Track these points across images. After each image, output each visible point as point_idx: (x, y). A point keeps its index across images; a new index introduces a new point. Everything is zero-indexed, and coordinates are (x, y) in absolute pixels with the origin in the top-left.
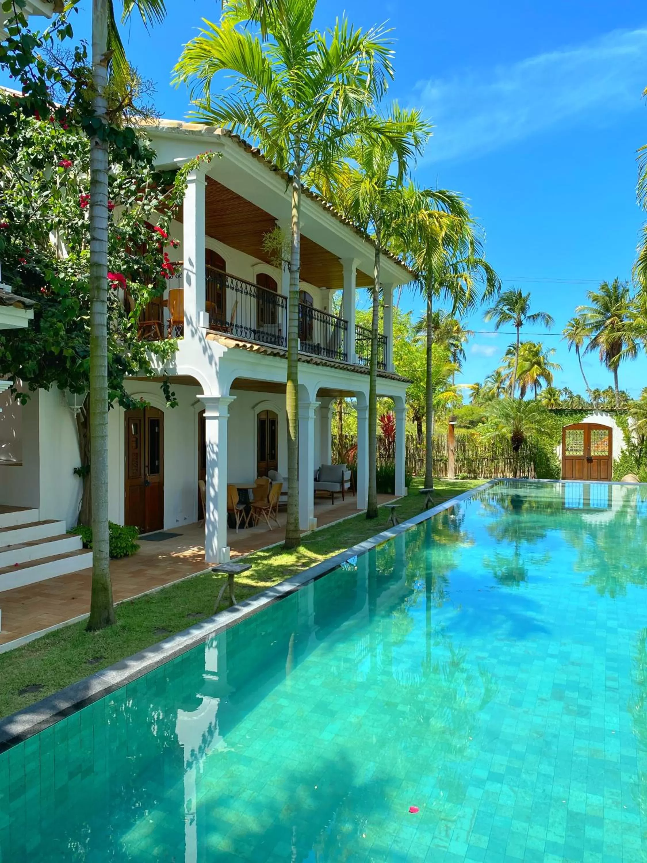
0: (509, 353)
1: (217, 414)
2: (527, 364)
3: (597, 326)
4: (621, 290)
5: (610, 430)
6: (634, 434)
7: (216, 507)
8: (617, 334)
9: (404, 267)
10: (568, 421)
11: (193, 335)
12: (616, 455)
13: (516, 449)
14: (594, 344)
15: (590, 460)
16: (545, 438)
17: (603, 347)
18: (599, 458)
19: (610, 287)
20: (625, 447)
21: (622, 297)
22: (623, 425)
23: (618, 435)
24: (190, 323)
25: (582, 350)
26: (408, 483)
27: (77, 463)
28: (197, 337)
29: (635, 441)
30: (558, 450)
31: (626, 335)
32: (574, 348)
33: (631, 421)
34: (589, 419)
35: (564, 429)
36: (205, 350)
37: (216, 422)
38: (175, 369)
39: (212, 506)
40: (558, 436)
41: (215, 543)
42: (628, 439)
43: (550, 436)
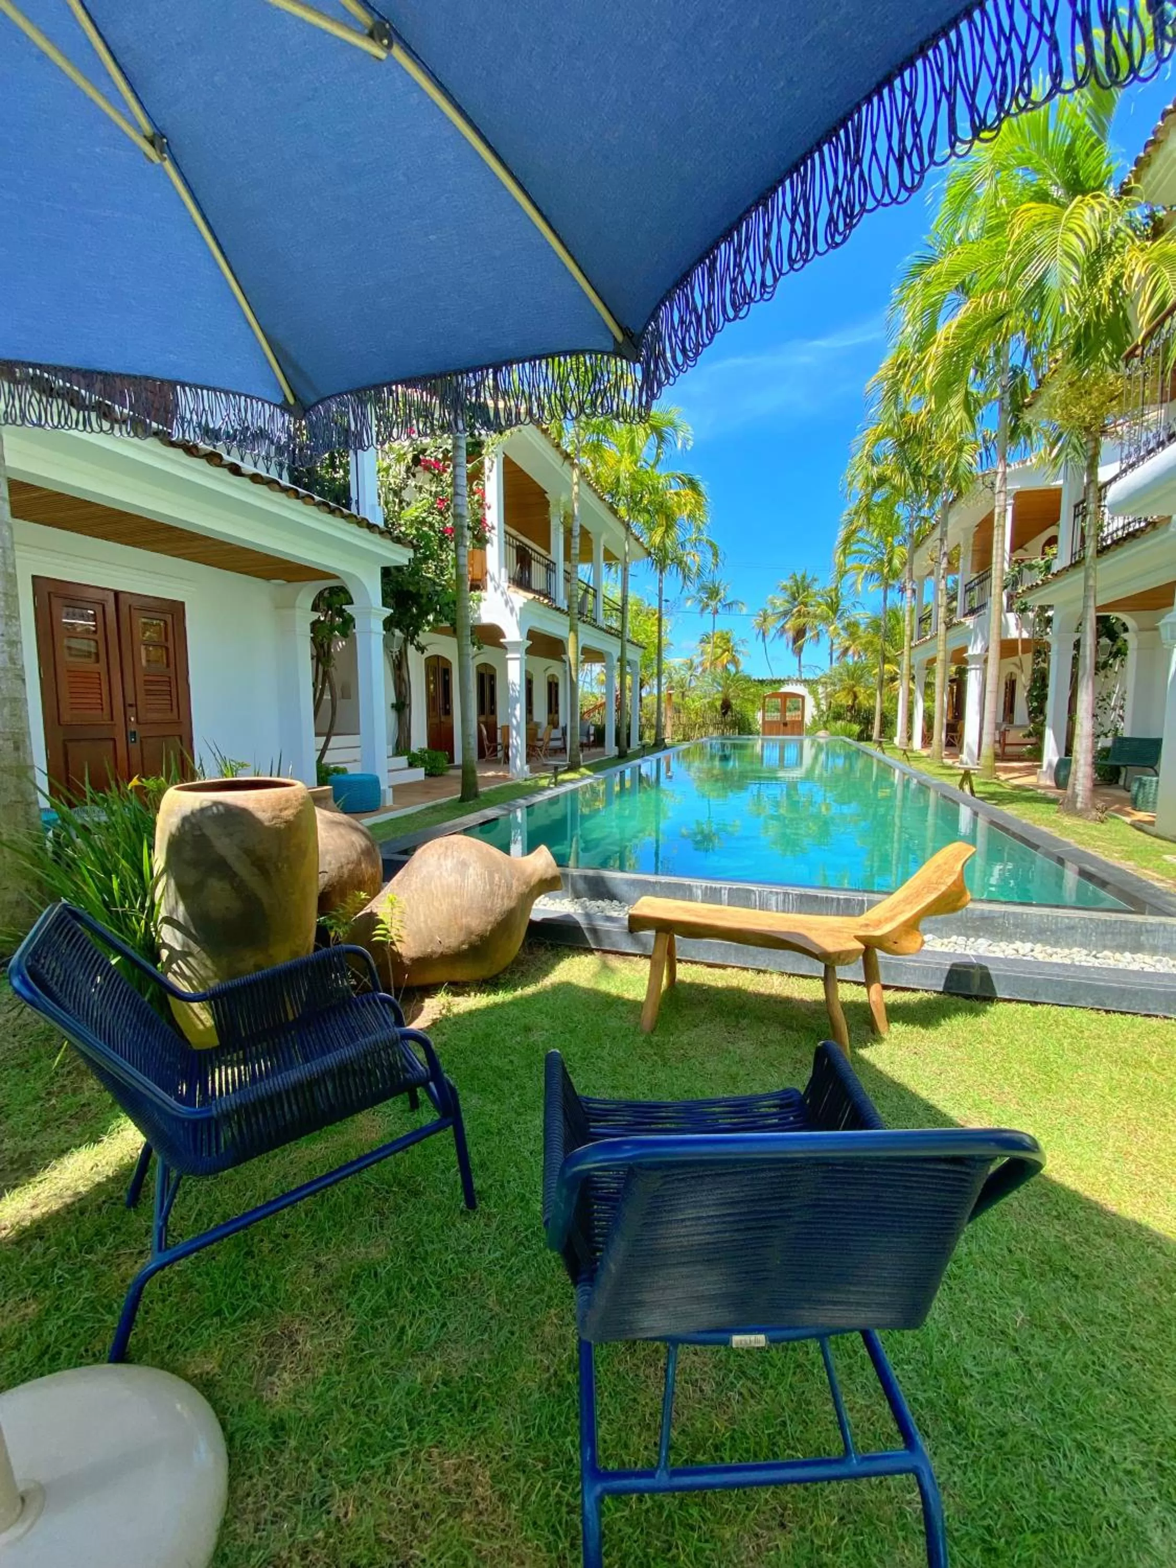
0: (702, 641)
1: (518, 656)
2: (719, 651)
3: (785, 614)
4: (808, 581)
5: (803, 698)
6: (823, 702)
7: (518, 734)
8: (802, 620)
9: (642, 544)
10: (768, 691)
11: (496, 589)
12: (808, 720)
13: (725, 714)
14: (783, 630)
15: (785, 724)
16: (749, 705)
17: (791, 634)
18: (794, 722)
19: (799, 578)
20: (815, 713)
21: (808, 587)
22: (814, 693)
23: (810, 703)
24: (492, 579)
25: (768, 640)
26: (641, 738)
27: (393, 699)
28: (499, 592)
29: (824, 708)
30: (759, 716)
31: (809, 621)
32: (760, 637)
33: (820, 689)
34: (786, 689)
35: (765, 698)
36: (507, 603)
37: (518, 662)
38: (479, 618)
39: (514, 733)
40: (759, 704)
41: (518, 762)
42: (818, 706)
43: (753, 702)
